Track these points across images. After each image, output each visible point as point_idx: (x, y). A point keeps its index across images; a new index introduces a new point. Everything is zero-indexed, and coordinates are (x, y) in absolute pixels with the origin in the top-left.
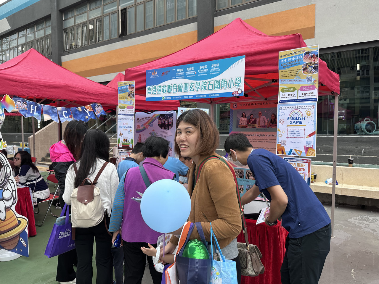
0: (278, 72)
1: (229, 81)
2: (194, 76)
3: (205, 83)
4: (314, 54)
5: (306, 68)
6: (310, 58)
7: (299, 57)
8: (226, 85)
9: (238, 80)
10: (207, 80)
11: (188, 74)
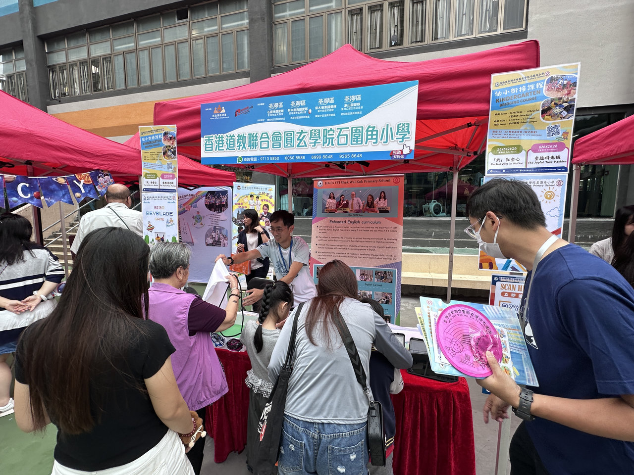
0: (488, 115)
1: (384, 129)
2: (306, 117)
3: (331, 132)
4: (569, 82)
5: (549, 109)
6: (559, 89)
7: (535, 86)
8: (377, 137)
9: (402, 129)
10: (334, 126)
11: (292, 113)
